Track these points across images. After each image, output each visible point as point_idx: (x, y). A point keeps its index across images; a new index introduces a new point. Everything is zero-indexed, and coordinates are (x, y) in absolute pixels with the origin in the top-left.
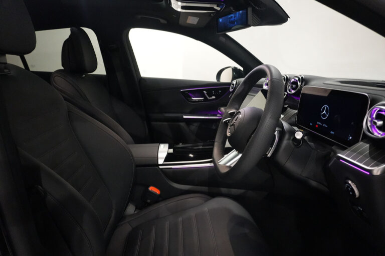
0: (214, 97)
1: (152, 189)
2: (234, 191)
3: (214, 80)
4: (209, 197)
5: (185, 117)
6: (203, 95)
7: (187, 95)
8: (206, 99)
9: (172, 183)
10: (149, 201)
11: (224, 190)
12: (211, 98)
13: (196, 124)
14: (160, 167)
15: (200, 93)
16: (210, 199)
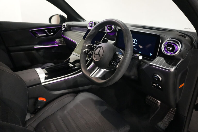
0: (52, 34)
1: (40, 99)
2: (86, 87)
3: (48, 23)
4: (75, 94)
5: (35, 47)
6: (45, 33)
7: (35, 33)
8: (47, 35)
9: (52, 92)
10: (39, 107)
11: (81, 88)
12: (50, 34)
13: (42, 51)
14: (42, 84)
15: (43, 31)
16: (77, 95)
